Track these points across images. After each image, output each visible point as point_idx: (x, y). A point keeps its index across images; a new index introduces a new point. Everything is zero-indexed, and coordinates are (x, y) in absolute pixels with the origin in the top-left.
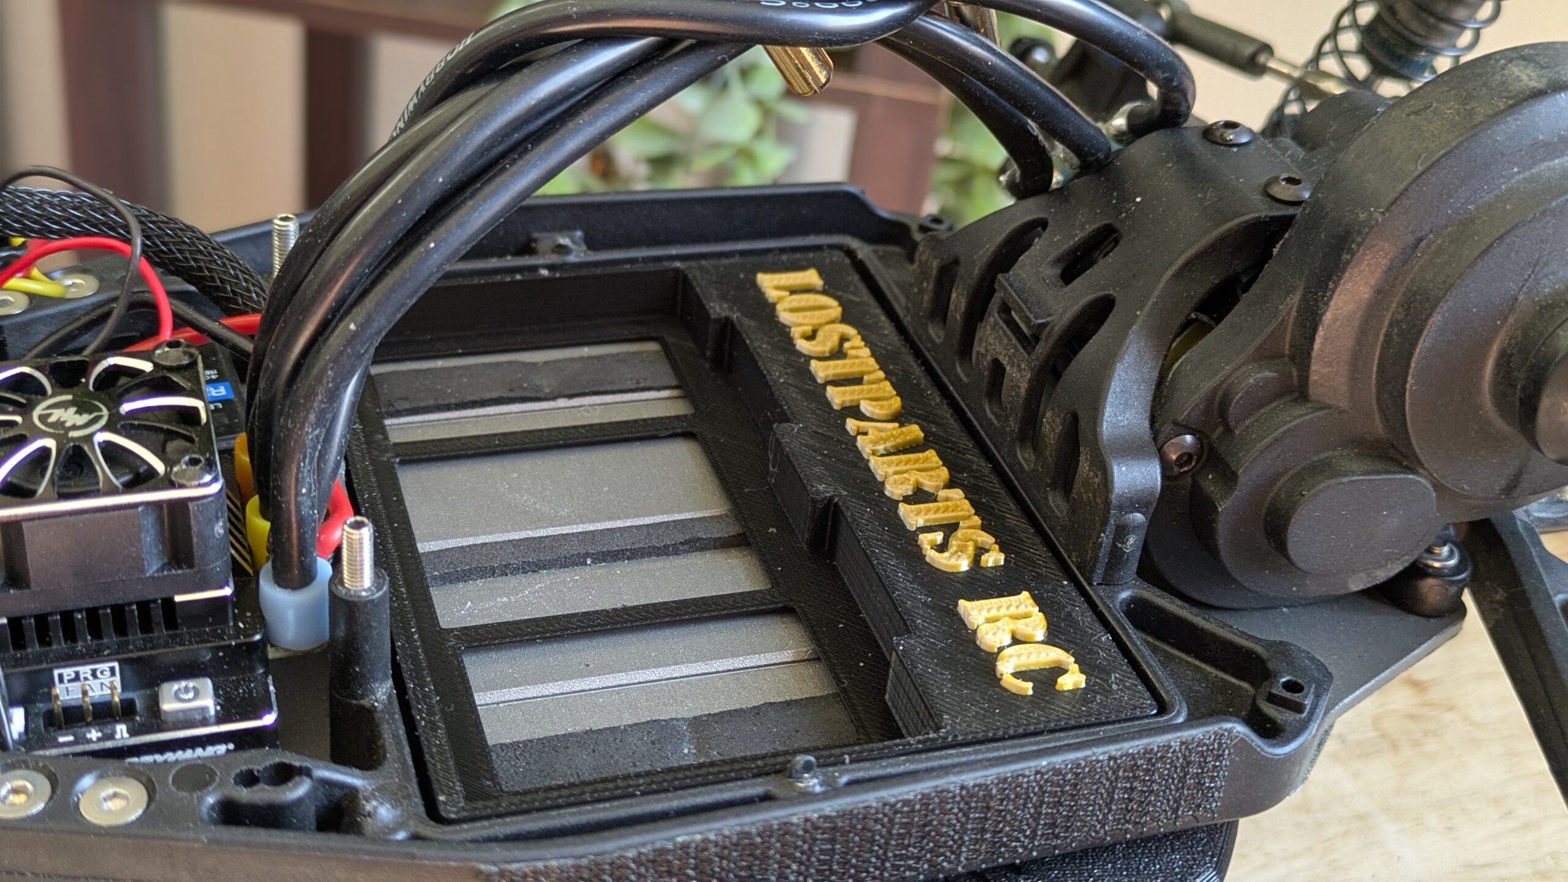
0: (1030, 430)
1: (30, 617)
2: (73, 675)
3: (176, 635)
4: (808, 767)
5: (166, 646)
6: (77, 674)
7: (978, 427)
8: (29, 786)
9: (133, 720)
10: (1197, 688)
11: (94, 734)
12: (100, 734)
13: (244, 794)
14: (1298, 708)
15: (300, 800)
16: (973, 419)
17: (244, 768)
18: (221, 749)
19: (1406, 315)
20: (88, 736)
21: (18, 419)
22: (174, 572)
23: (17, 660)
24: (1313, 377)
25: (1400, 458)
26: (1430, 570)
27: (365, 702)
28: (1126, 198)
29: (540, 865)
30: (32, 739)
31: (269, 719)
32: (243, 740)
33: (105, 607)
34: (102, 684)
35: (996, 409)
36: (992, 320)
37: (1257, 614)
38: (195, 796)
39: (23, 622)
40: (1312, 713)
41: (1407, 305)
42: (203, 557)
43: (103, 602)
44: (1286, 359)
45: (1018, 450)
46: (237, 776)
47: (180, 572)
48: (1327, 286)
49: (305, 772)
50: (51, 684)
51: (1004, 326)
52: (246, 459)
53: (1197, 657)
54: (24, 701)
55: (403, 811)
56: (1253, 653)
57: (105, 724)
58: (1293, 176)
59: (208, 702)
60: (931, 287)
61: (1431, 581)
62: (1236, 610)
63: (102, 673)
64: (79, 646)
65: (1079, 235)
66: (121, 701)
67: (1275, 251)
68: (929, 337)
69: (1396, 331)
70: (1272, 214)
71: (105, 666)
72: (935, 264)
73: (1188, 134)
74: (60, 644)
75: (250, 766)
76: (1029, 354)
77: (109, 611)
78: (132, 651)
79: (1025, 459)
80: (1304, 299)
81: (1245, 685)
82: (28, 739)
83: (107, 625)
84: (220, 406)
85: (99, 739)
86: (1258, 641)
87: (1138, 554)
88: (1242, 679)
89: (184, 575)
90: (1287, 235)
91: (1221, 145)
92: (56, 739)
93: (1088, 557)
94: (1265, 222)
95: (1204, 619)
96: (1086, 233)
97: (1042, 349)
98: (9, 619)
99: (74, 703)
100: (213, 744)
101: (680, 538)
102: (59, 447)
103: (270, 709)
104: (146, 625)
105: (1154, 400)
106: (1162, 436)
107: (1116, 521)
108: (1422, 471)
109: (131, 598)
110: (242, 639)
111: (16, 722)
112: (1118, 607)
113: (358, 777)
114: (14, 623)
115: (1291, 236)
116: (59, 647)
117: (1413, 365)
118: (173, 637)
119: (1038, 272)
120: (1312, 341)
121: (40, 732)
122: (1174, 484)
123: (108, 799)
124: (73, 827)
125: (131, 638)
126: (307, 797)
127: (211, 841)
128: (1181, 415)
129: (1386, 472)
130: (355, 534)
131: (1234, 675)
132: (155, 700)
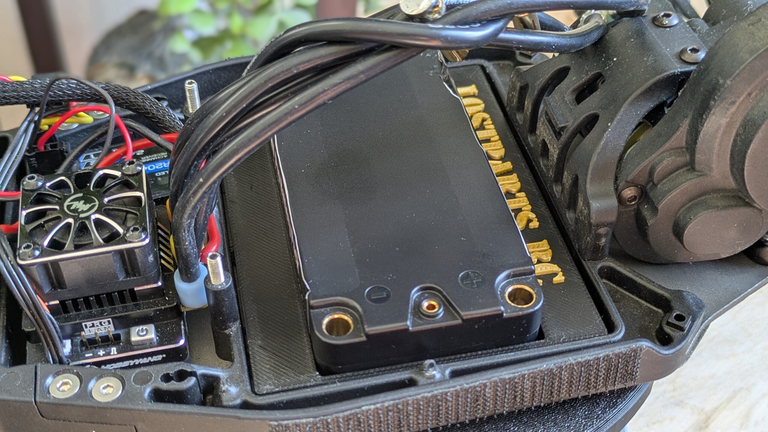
0: (558, 178)
1: (69, 300)
2: (91, 325)
4: (431, 365)
5: (133, 309)
6: (93, 324)
7: (537, 170)
8: (70, 382)
9: (119, 345)
10: (635, 313)
11: (101, 353)
12: (104, 353)
13: (165, 386)
14: (682, 329)
15: (191, 388)
16: (535, 165)
17: (165, 372)
19: (744, 132)
20: (99, 353)
21: (57, 207)
22: (132, 278)
23: (65, 318)
24: (697, 159)
25: (745, 198)
27: (227, 331)
28: (609, 58)
29: (297, 422)
30: (75, 355)
31: (182, 342)
32: (170, 353)
33: (103, 294)
34: (105, 328)
35: (545, 162)
36: (542, 119)
38: (143, 387)
39: (67, 302)
40: (689, 331)
41: (744, 126)
42: (145, 271)
43: (101, 292)
44: (684, 149)
45: (554, 187)
46: (162, 376)
47: (135, 278)
48: (703, 116)
49: (193, 373)
50: (82, 329)
51: (548, 124)
53: (637, 296)
54: (71, 337)
55: (240, 389)
56: (664, 296)
57: (107, 347)
58: (695, 47)
59: (153, 335)
60: (517, 95)
63: (104, 323)
64: (94, 311)
65: (585, 78)
66: (114, 335)
67: (679, 94)
68: (517, 120)
69: (739, 139)
70: (683, 70)
71: (106, 320)
72: (518, 85)
73: (644, 20)
74: (85, 310)
75: (168, 372)
76: (558, 140)
77: (105, 296)
78: (116, 313)
79: (557, 191)
80: (692, 121)
81: (660, 311)
82: (73, 355)
83: (105, 301)
85: (104, 355)
86: (667, 290)
87: (607, 246)
88: (659, 307)
89: (138, 279)
90: (685, 86)
91: (661, 27)
92: (84, 355)
93: (583, 247)
94: (678, 75)
96: (588, 77)
97: (565, 136)
98: (60, 302)
100: (156, 355)
102: (75, 223)
103: (182, 338)
104: (123, 300)
105: (617, 168)
106: (620, 187)
107: (595, 232)
108: (755, 205)
109: (114, 290)
110: (167, 306)
111: (67, 347)
112: (597, 272)
113: (221, 372)
114: (62, 303)
115: (687, 87)
116: (85, 312)
117: (747, 157)
118: (136, 305)
119: (564, 97)
120: (696, 143)
121: (78, 352)
122: (627, 209)
123: (104, 388)
124: (89, 403)
125: (117, 306)
126: (194, 386)
127: (149, 410)
128: (629, 179)
129: (736, 206)
130: (213, 261)
131: (655, 306)
132: (128, 334)
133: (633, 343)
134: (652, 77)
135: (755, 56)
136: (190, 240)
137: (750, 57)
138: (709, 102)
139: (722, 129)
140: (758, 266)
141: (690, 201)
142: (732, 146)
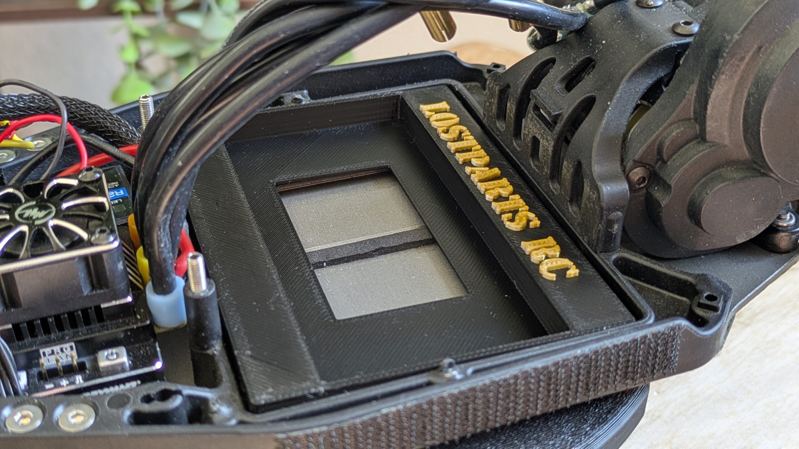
0: (556, 173)
1: (24, 323)
2: (51, 352)
3: (104, 326)
4: (450, 365)
5: (99, 331)
6: (53, 351)
7: (528, 174)
8: (31, 413)
9: (85, 373)
10: (658, 303)
11: (64, 382)
12: (68, 382)
13: (146, 408)
14: (715, 309)
15: (177, 409)
16: (524, 170)
17: (146, 393)
18: (134, 384)
19: (756, 90)
20: (61, 384)
21: (8, 217)
22: (98, 292)
23: (19, 346)
24: (708, 129)
25: (760, 169)
26: (780, 228)
27: (209, 352)
28: (597, 42)
29: (309, 431)
30: (32, 388)
31: (158, 365)
32: (145, 378)
33: (64, 314)
34: (67, 355)
35: (537, 163)
36: (530, 115)
37: (687, 260)
38: (120, 411)
39: (21, 326)
40: (723, 311)
41: (756, 84)
42: (113, 282)
43: (62, 311)
44: (692, 121)
45: (550, 184)
46: (142, 398)
47: (102, 291)
48: (711, 77)
49: (179, 392)
50: (39, 356)
51: (537, 118)
52: (134, 227)
53: (657, 286)
54: (27, 368)
55: (233, 409)
56: (688, 281)
57: (70, 376)
58: (687, 20)
59: (124, 359)
60: (496, 101)
61: (783, 234)
62: (676, 259)
63: (66, 349)
64: (53, 336)
65: (573, 65)
66: (78, 364)
67: (681, 62)
68: (497, 129)
69: (751, 99)
70: (679, 42)
71: (67, 345)
72: (497, 89)
73: (628, 4)
74: (42, 336)
75: (149, 392)
76: (552, 131)
77: (66, 315)
78: (81, 336)
79: (554, 188)
80: (700, 86)
81: (684, 299)
82: (30, 389)
83: (66, 323)
84: (121, 200)
85: (67, 385)
86: (690, 275)
87: (620, 234)
88: (682, 295)
89: (104, 293)
90: (687, 53)
91: (647, 8)
92: (44, 387)
93: (594, 238)
94: (674, 47)
95: (659, 265)
96: (577, 63)
97: (558, 127)
98: (13, 325)
99: (53, 367)
100: (129, 382)
101: (373, 248)
102: (30, 230)
103: (158, 360)
104: (87, 322)
105: (622, 149)
106: (627, 169)
107: (606, 217)
108: (772, 175)
109: (77, 308)
110: (140, 324)
111: (22, 379)
112: (612, 263)
113: (208, 392)
114: (16, 327)
115: (689, 53)
116: (42, 337)
117: (763, 117)
118: (102, 327)
119: (553, 87)
120: (706, 109)
121: (36, 384)
122: (636, 194)
123: (73, 417)
124: (56, 434)
125: (80, 329)
126: (181, 405)
127: (131, 436)
128: (637, 157)
129: (752, 177)
130: (194, 262)
131: (678, 294)
132: (95, 361)
133: (669, 321)
134: (648, 52)
135: (762, 5)
136: (165, 242)
137: (757, 7)
138: (717, 61)
139: (734, 89)
140: (772, 255)
141: (704, 176)
142: (745, 109)
